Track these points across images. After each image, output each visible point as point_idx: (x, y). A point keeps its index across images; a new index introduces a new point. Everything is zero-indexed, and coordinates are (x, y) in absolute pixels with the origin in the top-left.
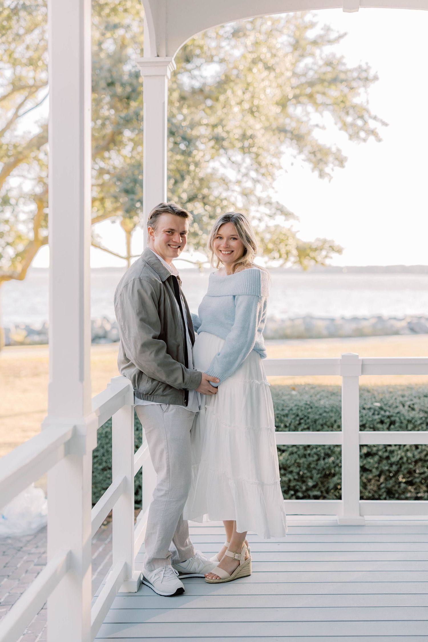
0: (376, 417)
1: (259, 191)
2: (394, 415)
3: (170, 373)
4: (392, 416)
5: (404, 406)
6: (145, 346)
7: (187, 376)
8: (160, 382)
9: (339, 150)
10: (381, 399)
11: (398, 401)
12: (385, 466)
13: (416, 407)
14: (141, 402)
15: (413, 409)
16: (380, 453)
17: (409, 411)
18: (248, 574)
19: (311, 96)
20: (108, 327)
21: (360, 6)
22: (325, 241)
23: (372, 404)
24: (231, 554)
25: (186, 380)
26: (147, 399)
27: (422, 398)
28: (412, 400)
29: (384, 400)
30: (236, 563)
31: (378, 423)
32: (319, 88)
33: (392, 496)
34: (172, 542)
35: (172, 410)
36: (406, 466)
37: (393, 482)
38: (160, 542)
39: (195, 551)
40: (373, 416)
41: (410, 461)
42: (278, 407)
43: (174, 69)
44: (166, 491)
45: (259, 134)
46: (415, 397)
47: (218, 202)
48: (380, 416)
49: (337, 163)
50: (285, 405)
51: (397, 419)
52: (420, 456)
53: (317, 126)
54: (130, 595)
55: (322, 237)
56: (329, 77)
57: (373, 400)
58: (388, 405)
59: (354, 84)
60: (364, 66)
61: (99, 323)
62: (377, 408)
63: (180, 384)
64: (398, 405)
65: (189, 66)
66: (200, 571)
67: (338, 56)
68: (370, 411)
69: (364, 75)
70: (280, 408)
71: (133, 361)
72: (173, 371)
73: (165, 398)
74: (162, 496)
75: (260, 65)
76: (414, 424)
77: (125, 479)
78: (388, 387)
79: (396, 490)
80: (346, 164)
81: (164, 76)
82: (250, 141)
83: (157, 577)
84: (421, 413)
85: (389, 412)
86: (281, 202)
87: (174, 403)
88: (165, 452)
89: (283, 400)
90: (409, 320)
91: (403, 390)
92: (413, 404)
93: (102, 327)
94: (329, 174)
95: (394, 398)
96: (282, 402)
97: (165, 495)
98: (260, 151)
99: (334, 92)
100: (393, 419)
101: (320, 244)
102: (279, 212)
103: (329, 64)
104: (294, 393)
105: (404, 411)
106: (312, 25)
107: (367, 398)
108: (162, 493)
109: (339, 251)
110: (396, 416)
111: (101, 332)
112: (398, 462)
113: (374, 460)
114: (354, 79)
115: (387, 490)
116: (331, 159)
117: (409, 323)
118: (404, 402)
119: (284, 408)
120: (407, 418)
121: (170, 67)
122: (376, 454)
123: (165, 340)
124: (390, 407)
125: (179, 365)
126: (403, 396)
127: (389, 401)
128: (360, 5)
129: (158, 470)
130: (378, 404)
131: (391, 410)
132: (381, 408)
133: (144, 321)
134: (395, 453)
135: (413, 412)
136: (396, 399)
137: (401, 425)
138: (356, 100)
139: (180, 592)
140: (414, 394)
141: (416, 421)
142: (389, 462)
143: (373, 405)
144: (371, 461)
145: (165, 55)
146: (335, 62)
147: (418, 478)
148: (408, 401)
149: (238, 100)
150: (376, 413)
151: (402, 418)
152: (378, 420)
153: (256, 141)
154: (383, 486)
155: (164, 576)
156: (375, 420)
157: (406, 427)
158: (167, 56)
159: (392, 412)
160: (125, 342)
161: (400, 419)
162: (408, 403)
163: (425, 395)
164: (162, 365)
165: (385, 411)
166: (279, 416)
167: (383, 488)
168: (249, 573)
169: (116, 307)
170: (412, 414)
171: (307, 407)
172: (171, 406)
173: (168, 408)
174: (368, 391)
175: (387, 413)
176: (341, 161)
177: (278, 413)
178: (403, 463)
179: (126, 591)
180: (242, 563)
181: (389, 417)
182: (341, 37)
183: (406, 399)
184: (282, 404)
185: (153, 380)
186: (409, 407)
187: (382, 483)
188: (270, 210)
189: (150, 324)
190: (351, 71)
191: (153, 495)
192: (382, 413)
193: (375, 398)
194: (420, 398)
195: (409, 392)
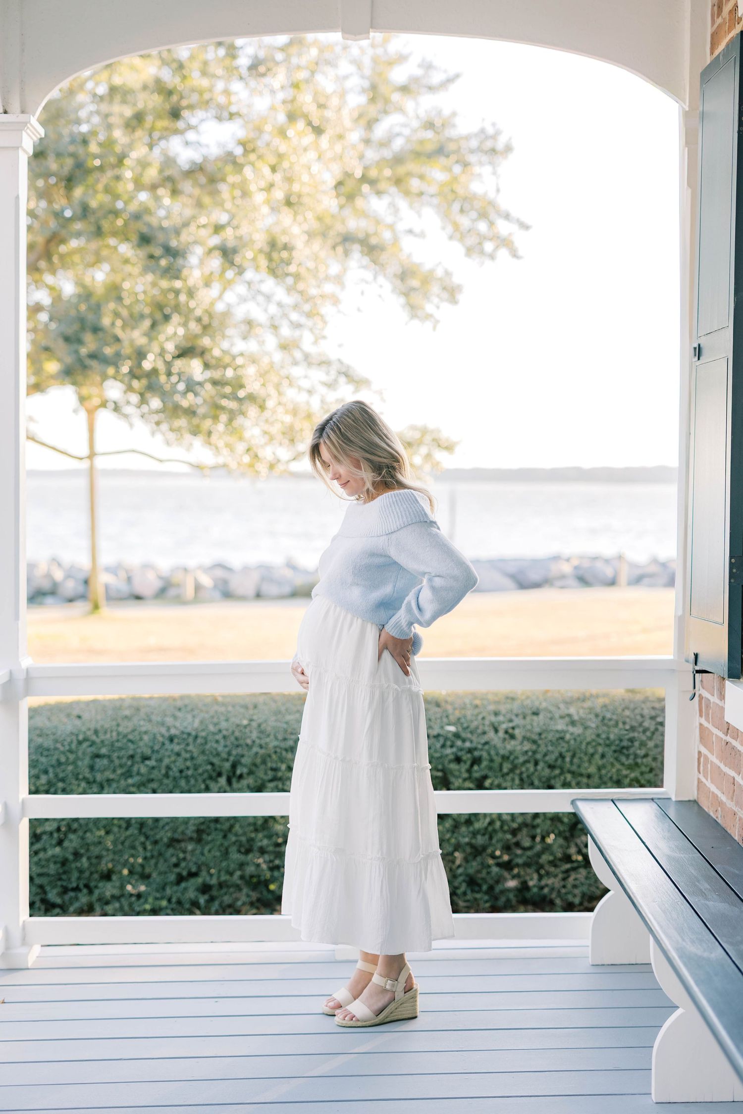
0: (448, 751)
1: (307, 342)
2: (480, 746)
4: (476, 749)
5: (496, 731)
9: (448, 273)
10: (459, 719)
11: (487, 722)
12: (464, 837)
13: (517, 732)
15: (512, 737)
17: (504, 740)
19: (398, 181)
20: (58, 575)
21: (371, 30)
22: (424, 431)
23: (442, 727)
24: (380, 981)
27: (528, 718)
28: (511, 721)
29: (463, 720)
30: (388, 997)
31: (450, 761)
32: (411, 166)
33: (477, 888)
36: (500, 835)
37: (478, 865)
40: (443, 749)
41: (506, 828)
42: (277, 735)
43: (39, 137)
45: (299, 243)
46: (517, 715)
47: (227, 360)
48: (454, 750)
49: (445, 295)
50: (289, 730)
51: (485, 755)
52: (524, 819)
53: (410, 231)
56: (430, 147)
57: (445, 720)
58: (469, 730)
59: (472, 158)
60: (490, 131)
61: (42, 569)
62: (450, 735)
64: (487, 728)
65: (181, 125)
67: (446, 112)
68: (439, 741)
69: (489, 144)
70: (280, 737)
75: (301, 125)
76: (512, 762)
78: (474, 696)
79: (483, 879)
80: (461, 297)
81: (18, 148)
82: (285, 254)
84: (525, 743)
85: (471, 742)
86: (346, 361)
89: (287, 723)
90: (576, 562)
91: (498, 703)
92: (513, 728)
93: (48, 576)
94: (431, 316)
95: (480, 717)
96: (285, 726)
98: (302, 273)
99: (437, 174)
100: (476, 754)
101: (417, 435)
102: (342, 380)
103: (429, 125)
105: (496, 739)
106: (402, 58)
107: (433, 718)
109: (449, 448)
110: (482, 750)
111: (46, 585)
112: (486, 829)
113: (444, 827)
114: (472, 151)
115: (467, 879)
116: (435, 289)
117: (576, 568)
118: (496, 724)
119: (288, 736)
120: (502, 752)
121: (28, 131)
124: (471, 732)
126: (496, 714)
127: (472, 721)
128: (372, 27)
130: (452, 729)
131: (474, 738)
132: (457, 735)
135: (513, 742)
136: (483, 718)
137: (492, 764)
138: (476, 187)
140: (515, 712)
141: (517, 758)
142: (471, 829)
143: (445, 730)
145: (19, 110)
146: (438, 123)
147: (521, 856)
148: (504, 723)
149: (263, 184)
150: (449, 743)
151: (493, 752)
152: (452, 757)
153: (294, 253)
154: (460, 871)
156: (447, 755)
157: (499, 769)
158: (23, 112)
159: (477, 741)
161: (489, 754)
162: (504, 726)
163: (535, 711)
165: (464, 741)
166: (278, 750)
167: (461, 875)
170: (511, 745)
174: (438, 705)
175: (468, 745)
176: (452, 292)
177: (276, 745)
178: (495, 831)
180: (399, 996)
181: (470, 751)
182: (450, 80)
183: (501, 718)
184: (284, 729)
186: (506, 732)
187: (459, 866)
188: (328, 373)
190: (467, 138)
192: (459, 743)
193: (447, 717)
194: (524, 718)
195: (508, 706)
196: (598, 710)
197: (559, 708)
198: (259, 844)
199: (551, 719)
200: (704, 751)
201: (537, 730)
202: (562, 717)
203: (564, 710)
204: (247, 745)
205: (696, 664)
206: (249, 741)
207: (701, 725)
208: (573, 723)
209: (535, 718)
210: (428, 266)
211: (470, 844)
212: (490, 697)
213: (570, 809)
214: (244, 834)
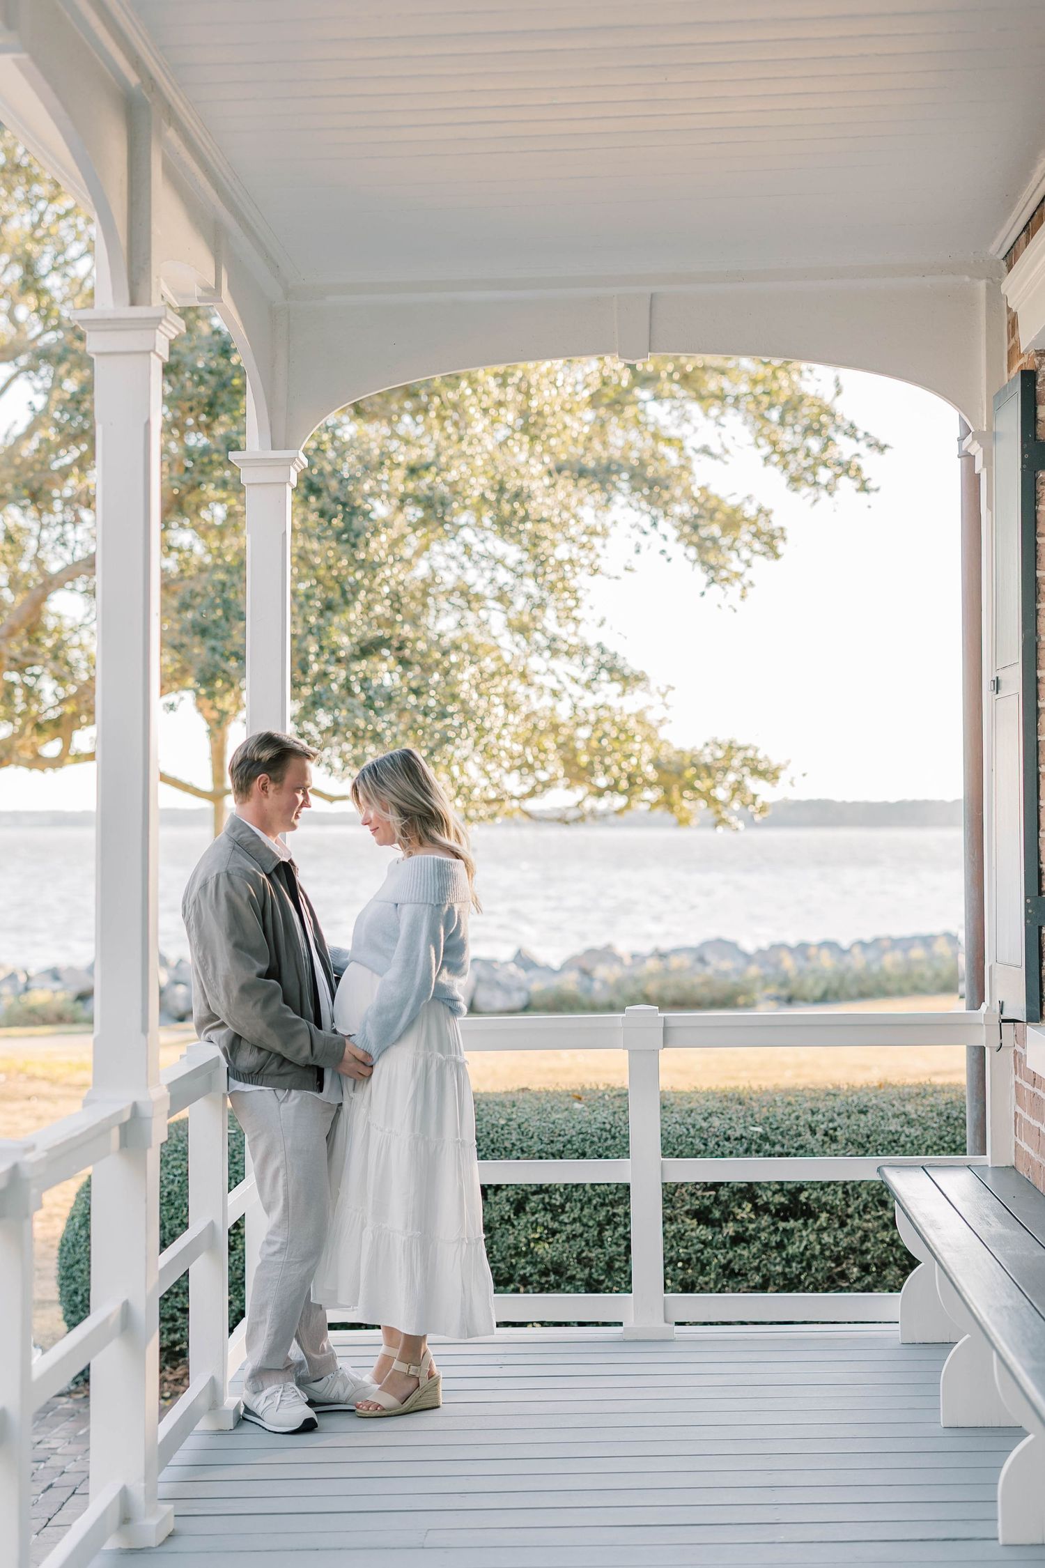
1: (549, 623)
3: (289, 1038)
5: (814, 1132)
6: (245, 989)
7: (318, 1045)
8: (271, 1053)
9: (763, 512)
10: (767, 1118)
11: (802, 1122)
13: (839, 1133)
14: (239, 1086)
15: (834, 1139)
16: (763, 1235)
17: (823, 1143)
18: (435, 1405)
22: (731, 748)
23: (746, 1128)
24: (403, 1367)
25: (315, 1052)
26: (252, 1082)
27: (854, 1118)
28: (832, 1120)
29: (772, 1120)
30: (412, 1384)
34: (295, 1342)
35: (295, 1098)
38: (272, 1337)
39: (340, 1363)
40: (747, 1154)
41: (827, 1253)
42: (542, 1136)
44: (282, 1244)
46: (839, 1114)
49: (760, 546)
50: (555, 1132)
54: (220, 1432)
55: (724, 738)
57: (750, 1120)
58: (779, 1130)
62: (756, 1137)
63: (307, 1058)
64: (801, 1129)
66: (348, 1399)
68: (742, 1143)
70: (546, 1139)
71: (223, 1019)
72: (293, 1036)
73: (282, 1078)
74: (275, 1253)
77: (212, 1225)
80: (784, 549)
83: (269, 1402)
84: (851, 1146)
85: (783, 1146)
87: (299, 1087)
88: (281, 1173)
89: (554, 1123)
91: (816, 1099)
92: (835, 1129)
94: (738, 577)
95: (793, 1115)
96: (552, 1126)
97: (280, 1251)
98: (545, 529)
101: (718, 755)
102: (606, 674)
104: (577, 1106)
105: (815, 1143)
107: (734, 1117)
108: (275, 1248)
112: (803, 1254)
116: (745, 536)
118: (814, 1124)
119: (556, 1138)
121: (296, 465)
122: (754, 1238)
123: (279, 979)
124: (782, 1134)
125: (305, 1024)
126: (814, 1112)
127: (783, 1121)
129: (268, 1209)
130: (758, 1130)
131: (786, 1142)
132: (764, 1138)
133: (240, 947)
134: (797, 1235)
135: (834, 1146)
136: (797, 1118)
139: (308, 1427)
140: (838, 1110)
142: (784, 1254)
143: (749, 1131)
144: (745, 1253)
148: (823, 1123)
150: (754, 1147)
153: (531, 503)
155: (281, 1401)
159: (790, 1145)
160: (207, 984)
162: (823, 1127)
163: (863, 1108)
164: (276, 1024)
165: (773, 1144)
168: (438, 1402)
169: (187, 924)
170: (831, 1149)
171: (605, 1135)
172: (294, 1092)
173: (288, 1096)
174: (741, 1102)
176: (771, 541)
178: (813, 1257)
179: (215, 1428)
180: (423, 1382)
183: (820, 1117)
184: (551, 1130)
185: (260, 1049)
186: (826, 1134)
189: (252, 952)
191: (261, 1253)
192: (767, 1147)
193: (752, 1116)
194: (849, 1117)
195: (830, 1104)
196: (942, 1108)
197: (893, 1106)
198: (522, 1272)
199: (883, 1118)
200: (1019, 1110)
201: (866, 1131)
202: (896, 1116)
203: (898, 1108)
204: (505, 1148)
205: (1001, 1013)
206: (508, 1144)
207: (1016, 1082)
208: (909, 1123)
209: (862, 1116)
210: (732, 501)
211: (784, 1274)
212: (807, 1093)
213: (877, 1178)
214: (504, 1259)
